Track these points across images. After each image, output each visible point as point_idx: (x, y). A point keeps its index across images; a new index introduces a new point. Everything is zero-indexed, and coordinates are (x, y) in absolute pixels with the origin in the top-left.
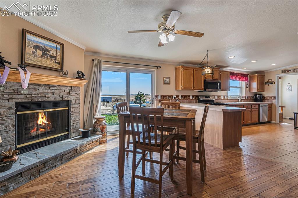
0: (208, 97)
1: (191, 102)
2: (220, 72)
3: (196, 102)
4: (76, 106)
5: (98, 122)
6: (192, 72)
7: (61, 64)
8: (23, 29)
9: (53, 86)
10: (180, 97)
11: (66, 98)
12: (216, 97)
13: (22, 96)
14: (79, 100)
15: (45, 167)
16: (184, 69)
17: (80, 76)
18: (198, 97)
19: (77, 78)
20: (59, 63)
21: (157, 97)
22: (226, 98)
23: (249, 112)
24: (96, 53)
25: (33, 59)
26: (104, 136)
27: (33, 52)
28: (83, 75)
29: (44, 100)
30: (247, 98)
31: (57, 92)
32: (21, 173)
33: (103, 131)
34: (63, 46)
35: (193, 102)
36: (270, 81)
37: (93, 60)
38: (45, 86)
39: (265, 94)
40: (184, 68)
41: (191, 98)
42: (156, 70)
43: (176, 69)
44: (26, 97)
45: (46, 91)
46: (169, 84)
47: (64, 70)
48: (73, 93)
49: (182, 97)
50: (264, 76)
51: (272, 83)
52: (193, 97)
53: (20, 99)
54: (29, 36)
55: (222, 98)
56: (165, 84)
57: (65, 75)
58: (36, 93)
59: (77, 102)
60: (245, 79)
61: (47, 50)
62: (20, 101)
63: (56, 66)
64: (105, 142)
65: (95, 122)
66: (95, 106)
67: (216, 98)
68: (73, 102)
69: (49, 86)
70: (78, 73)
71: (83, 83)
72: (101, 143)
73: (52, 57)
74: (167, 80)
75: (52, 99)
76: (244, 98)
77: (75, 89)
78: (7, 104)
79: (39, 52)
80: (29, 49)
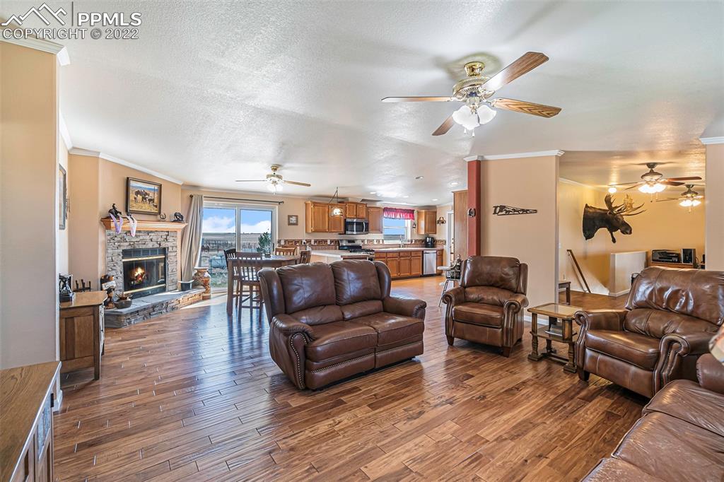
0: (353, 241)
1: (328, 249)
2: (368, 208)
3: (336, 249)
4: (174, 254)
5: (200, 274)
6: (327, 210)
7: (158, 207)
8: (128, 178)
9: (151, 232)
10: (313, 243)
11: (164, 245)
12: (366, 241)
13: (127, 244)
14: (176, 247)
15: (154, 311)
16: (314, 206)
17: (178, 218)
18: (337, 242)
19: (174, 221)
20: (156, 206)
21: (279, 242)
22: (381, 243)
23: (408, 261)
24: (195, 187)
25: (134, 205)
26: (207, 291)
27: (135, 198)
28: (182, 217)
29: (144, 247)
30: (413, 242)
31: (155, 238)
32: (138, 312)
33: (205, 285)
34: (160, 186)
35: (332, 249)
36: (442, 219)
37: (191, 196)
38: (145, 232)
39: (437, 237)
40: (315, 204)
41: (329, 243)
42: (277, 207)
43: (306, 204)
44: (130, 245)
45: (145, 237)
46: (296, 224)
47: (162, 213)
48: (170, 239)
49: (315, 242)
50: (436, 212)
51: (443, 223)
52: (331, 241)
53: (125, 246)
54: (132, 183)
55: (375, 243)
56: (290, 224)
57: (163, 219)
58: (138, 240)
59: (174, 249)
60: (410, 216)
61: (146, 194)
62: (125, 248)
63: (155, 210)
64: (208, 298)
65: (195, 274)
66: (194, 254)
67: (366, 243)
68: (170, 249)
69: (148, 233)
70: (176, 215)
71: (182, 226)
72: (204, 299)
73: (150, 200)
74: (293, 220)
75: (150, 245)
76: (410, 243)
77: (172, 234)
78: (116, 251)
79: (140, 197)
80: (132, 196)
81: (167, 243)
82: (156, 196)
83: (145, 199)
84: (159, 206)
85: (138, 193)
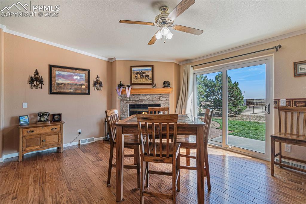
8: (130, 66)
9: (148, 95)
11: (157, 102)
13: (132, 101)
19: (164, 87)
20: (151, 79)
27: (136, 77)
31: (151, 98)
34: (152, 66)
38: (143, 95)
48: (163, 99)
53: (131, 103)
58: (138, 99)
61: (143, 73)
63: (150, 82)
73: (146, 76)
77: (164, 96)
78: (125, 105)
79: (139, 76)
80: (133, 76)
81: (159, 102)
82: (151, 73)
83: (143, 76)
84: (153, 79)
85: (137, 73)
